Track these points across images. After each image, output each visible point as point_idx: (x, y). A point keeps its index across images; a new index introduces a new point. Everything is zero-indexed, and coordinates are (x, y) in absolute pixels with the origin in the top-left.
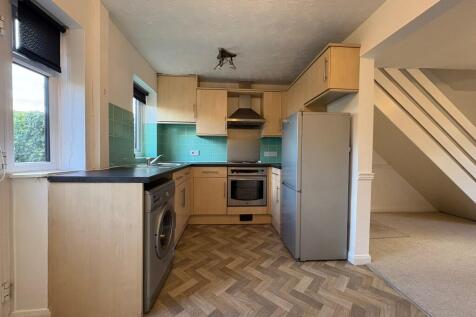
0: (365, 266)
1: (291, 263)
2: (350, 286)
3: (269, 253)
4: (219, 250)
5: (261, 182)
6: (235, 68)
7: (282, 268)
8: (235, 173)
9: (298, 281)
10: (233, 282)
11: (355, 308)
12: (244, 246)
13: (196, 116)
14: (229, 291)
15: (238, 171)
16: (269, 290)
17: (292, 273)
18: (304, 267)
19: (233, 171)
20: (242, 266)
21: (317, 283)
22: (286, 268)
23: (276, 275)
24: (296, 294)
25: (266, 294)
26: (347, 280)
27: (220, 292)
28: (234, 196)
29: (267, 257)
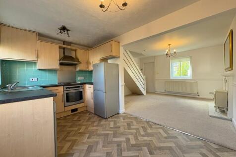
0: (124, 113)
1: (104, 120)
2: (124, 119)
3: (94, 120)
4: (70, 127)
5: (82, 92)
6: (69, 36)
7: (102, 123)
8: (68, 89)
9: (110, 124)
10: (87, 135)
11: (127, 124)
12: (81, 121)
13: (37, 57)
14: (88, 138)
16: (102, 131)
17: (106, 123)
18: (109, 120)
20: (87, 128)
21: (115, 123)
22: (103, 122)
23: (102, 126)
24: (111, 128)
25: (102, 132)
26: (122, 118)
27: (85, 140)
28: (68, 101)
29: (94, 122)
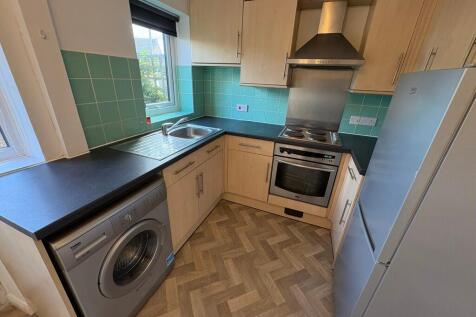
5: (326, 175)
8: (285, 154)
13: (240, 54)
15: (290, 151)
19: (282, 150)
28: (279, 184)
